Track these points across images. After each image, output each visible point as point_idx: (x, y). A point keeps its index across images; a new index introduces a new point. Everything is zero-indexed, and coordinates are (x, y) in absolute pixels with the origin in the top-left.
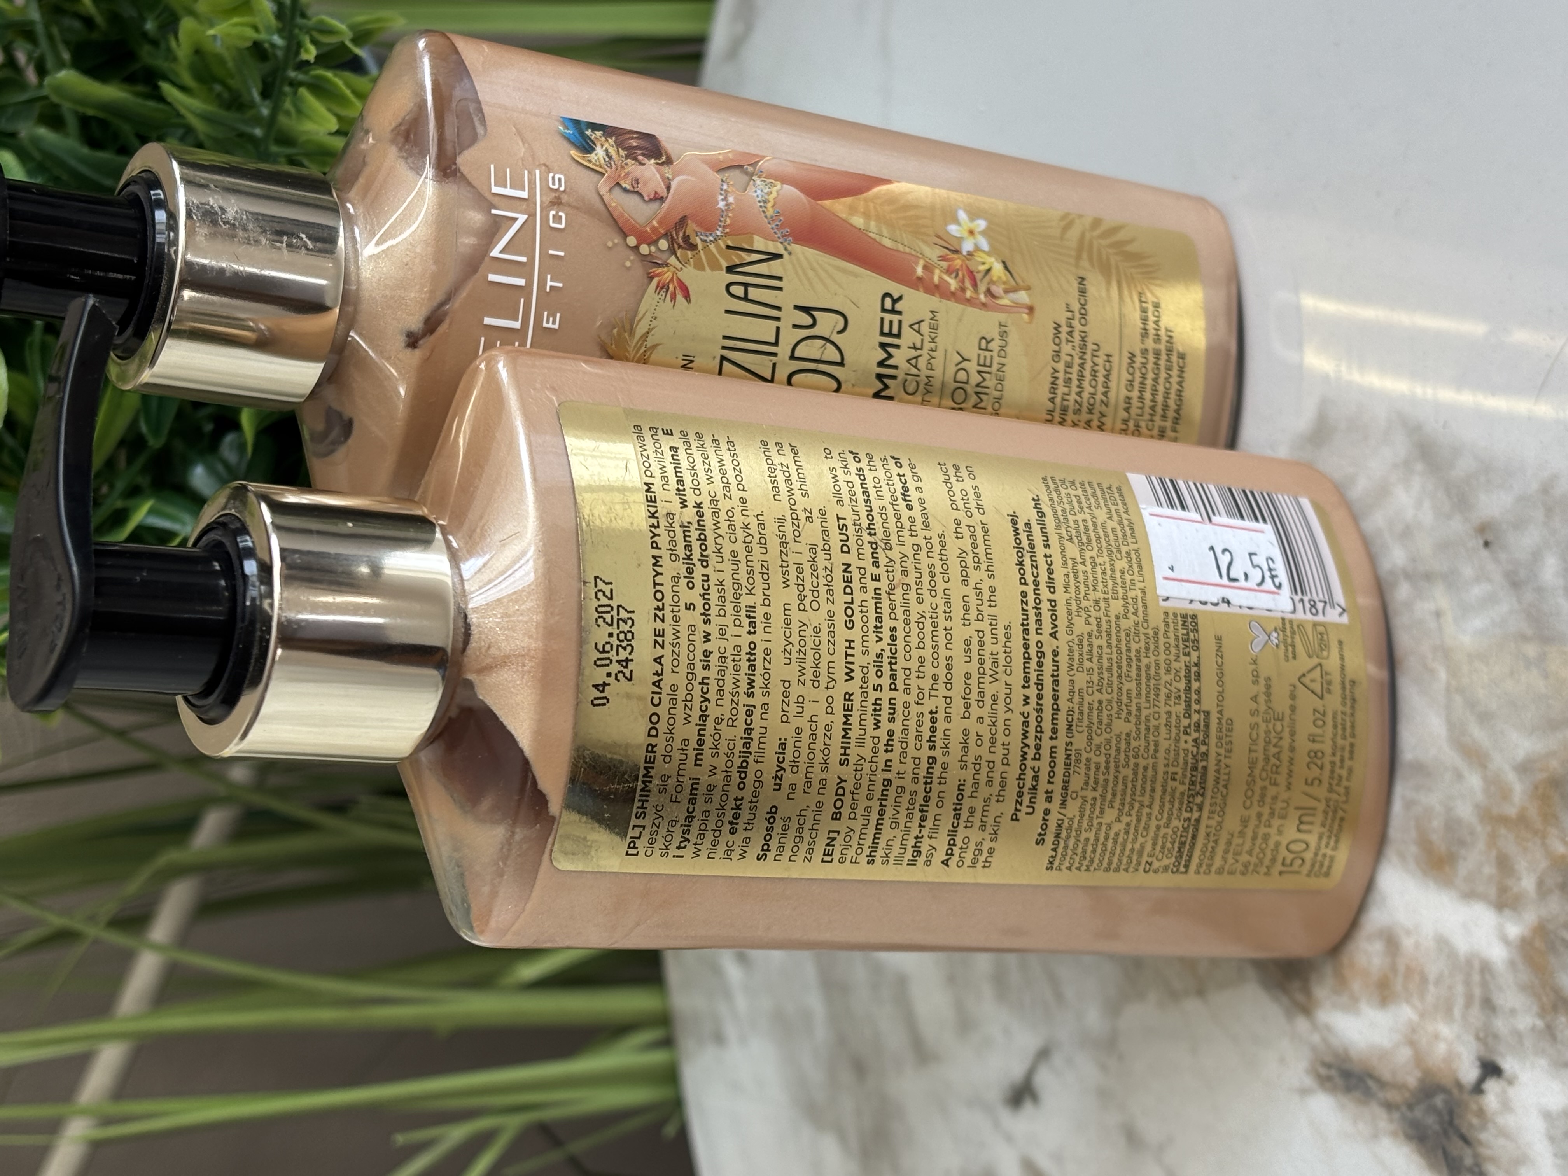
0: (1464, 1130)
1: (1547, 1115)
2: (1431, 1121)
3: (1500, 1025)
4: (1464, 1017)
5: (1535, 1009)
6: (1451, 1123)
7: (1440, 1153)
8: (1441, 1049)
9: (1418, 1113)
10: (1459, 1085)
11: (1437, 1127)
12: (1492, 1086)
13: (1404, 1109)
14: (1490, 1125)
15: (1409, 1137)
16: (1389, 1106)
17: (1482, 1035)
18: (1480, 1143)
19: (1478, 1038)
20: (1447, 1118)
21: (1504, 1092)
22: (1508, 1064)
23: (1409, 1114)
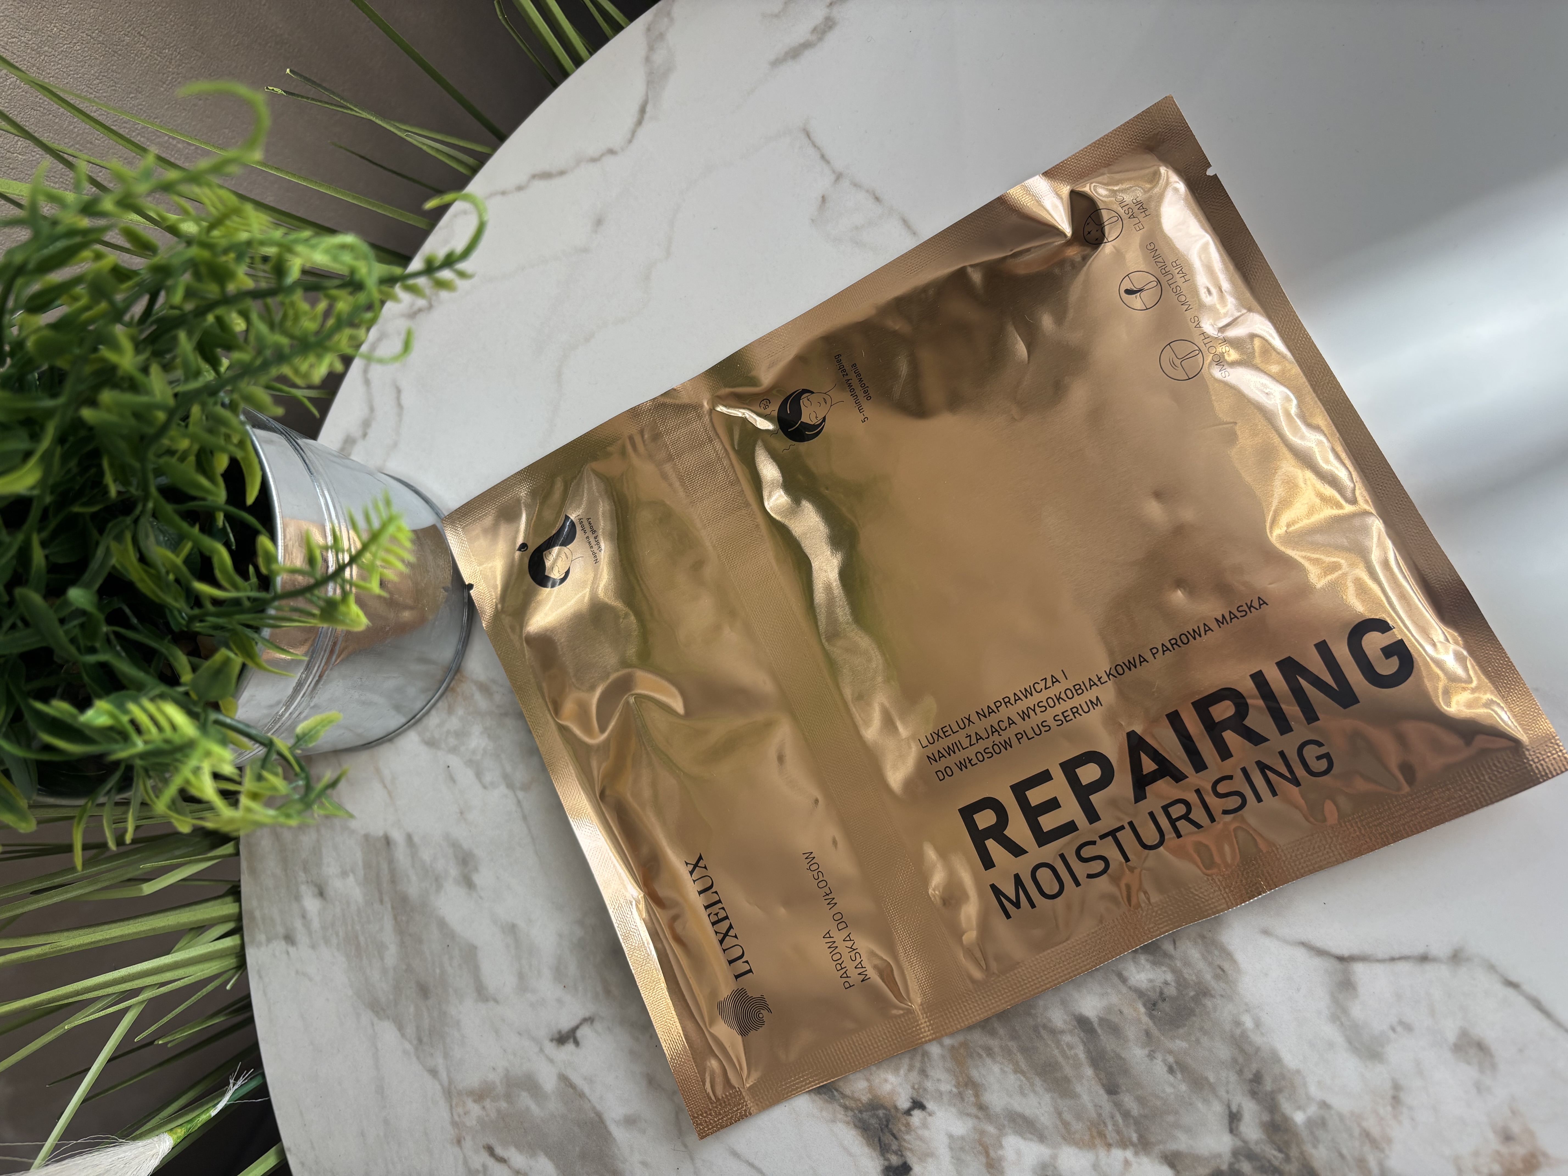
0: (895, 1132)
1: (951, 1136)
2: (873, 1121)
3: (929, 1084)
4: (906, 1075)
5: (953, 1082)
6: (887, 1126)
7: (876, 1140)
8: (888, 1087)
9: (865, 1116)
10: (896, 1108)
11: (877, 1126)
12: (917, 1113)
13: (857, 1112)
14: (913, 1133)
15: (855, 1126)
16: (846, 1108)
17: (916, 1086)
18: (904, 1140)
19: (913, 1088)
20: (885, 1123)
21: (925, 1118)
22: (930, 1105)
23: (860, 1115)
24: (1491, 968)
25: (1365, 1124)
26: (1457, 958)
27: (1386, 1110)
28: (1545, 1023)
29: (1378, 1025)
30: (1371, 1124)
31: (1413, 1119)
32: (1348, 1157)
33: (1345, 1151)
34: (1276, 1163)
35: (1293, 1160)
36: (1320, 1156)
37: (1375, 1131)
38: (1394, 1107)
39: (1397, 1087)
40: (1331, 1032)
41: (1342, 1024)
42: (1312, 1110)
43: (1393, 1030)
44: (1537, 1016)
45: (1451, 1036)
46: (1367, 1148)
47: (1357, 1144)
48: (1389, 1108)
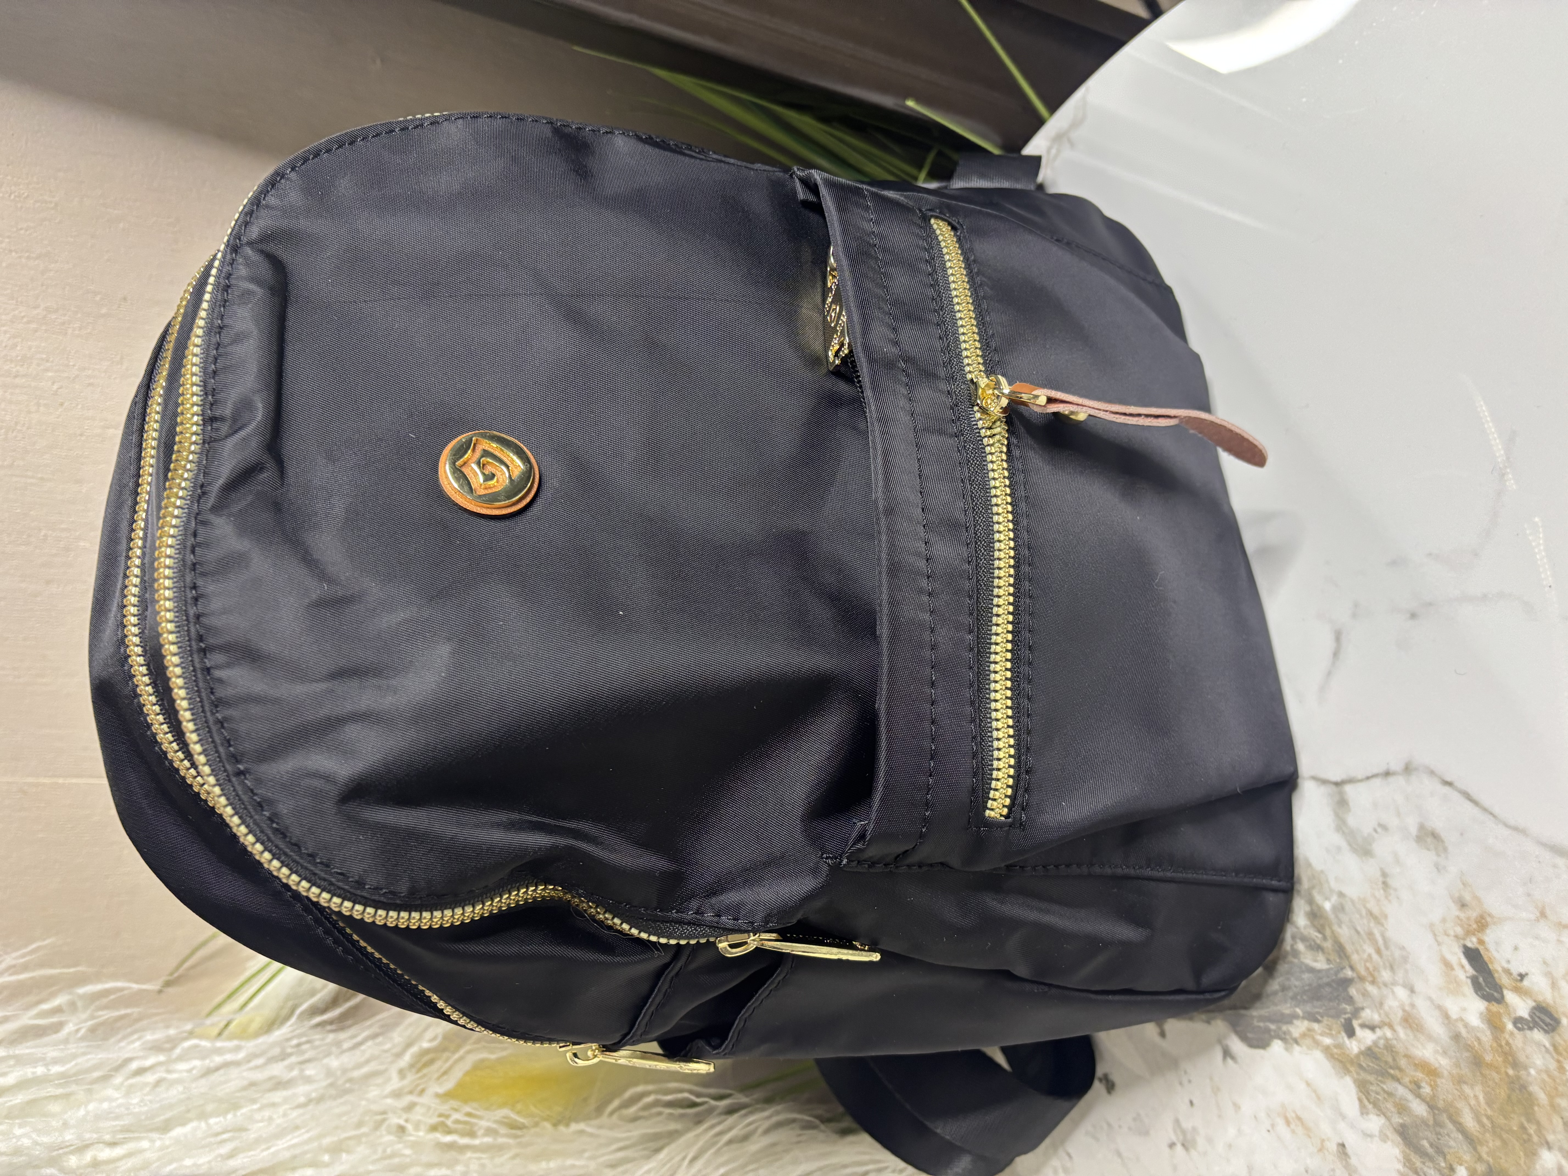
24: (1432, 773)
25: (1368, 905)
26: (1408, 769)
27: (1380, 893)
28: (1476, 811)
29: (1367, 829)
30: (1372, 905)
31: (1398, 898)
32: (1362, 932)
33: (1359, 928)
34: (1318, 942)
35: (1328, 938)
36: (1344, 933)
37: (1376, 911)
38: (1385, 890)
39: (1384, 875)
40: (1337, 839)
41: (1343, 833)
42: (1334, 898)
43: (1375, 831)
44: (1468, 805)
45: (1414, 830)
46: (1372, 924)
47: (1365, 921)
48: (1382, 892)
